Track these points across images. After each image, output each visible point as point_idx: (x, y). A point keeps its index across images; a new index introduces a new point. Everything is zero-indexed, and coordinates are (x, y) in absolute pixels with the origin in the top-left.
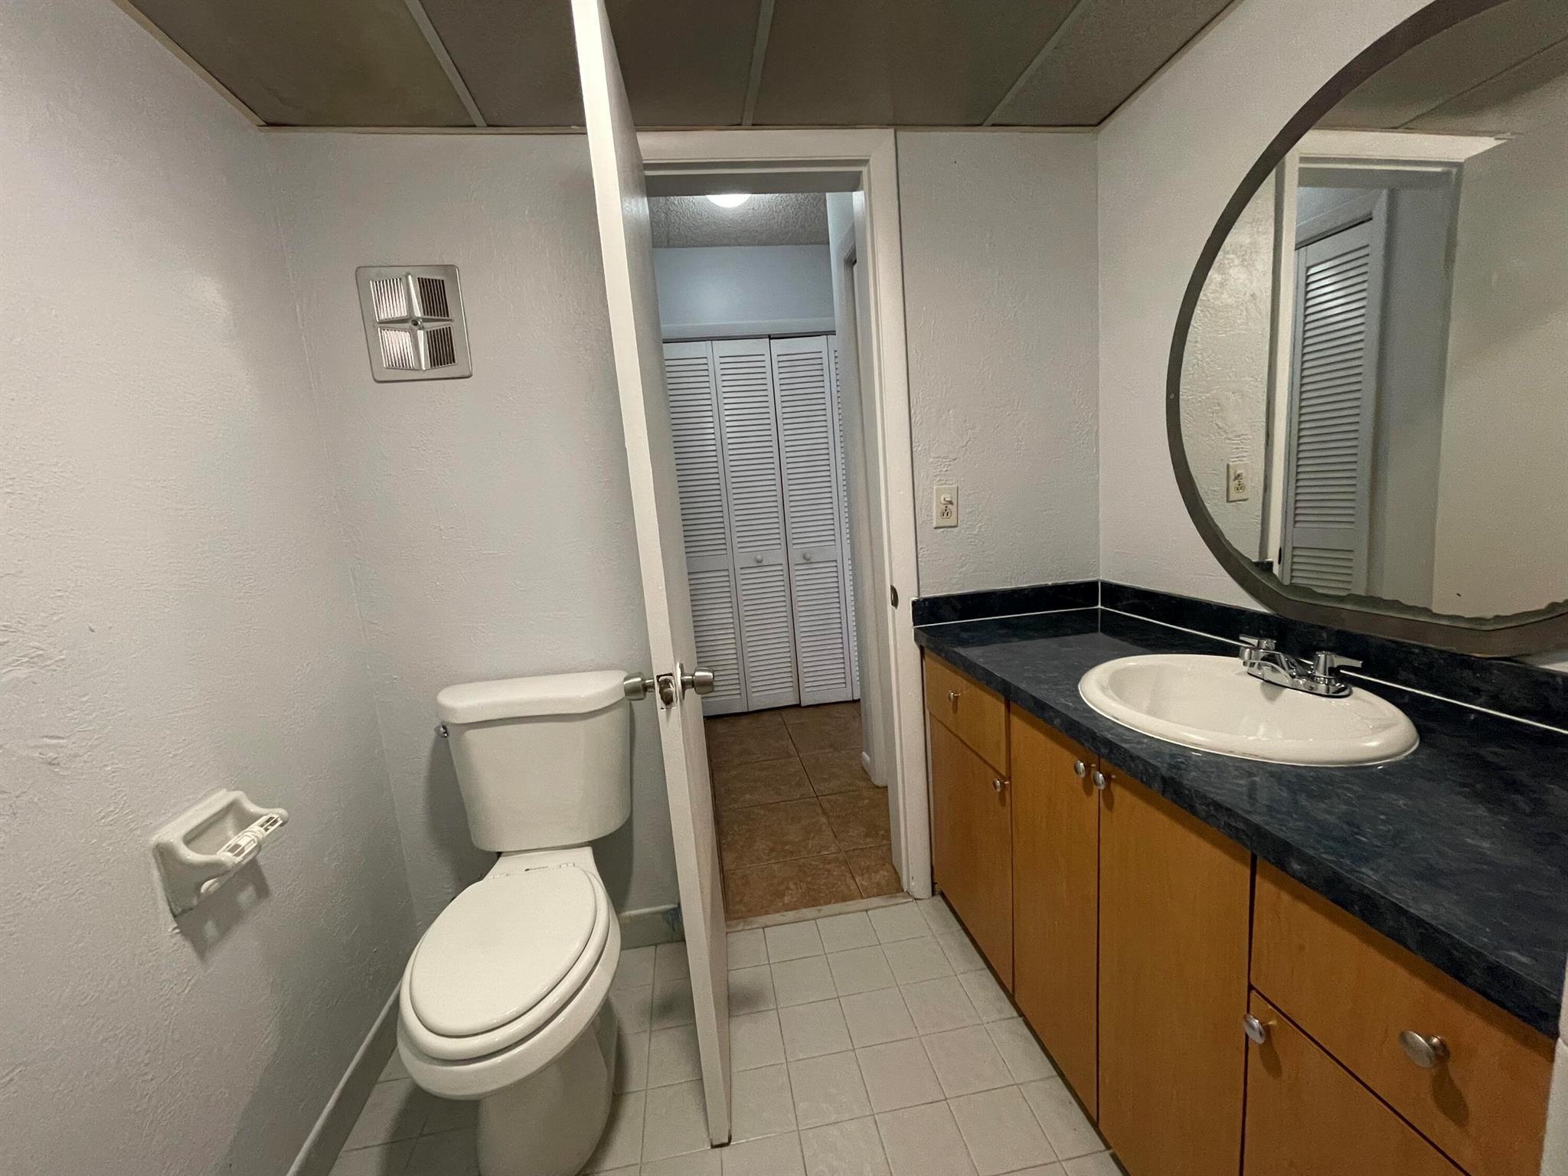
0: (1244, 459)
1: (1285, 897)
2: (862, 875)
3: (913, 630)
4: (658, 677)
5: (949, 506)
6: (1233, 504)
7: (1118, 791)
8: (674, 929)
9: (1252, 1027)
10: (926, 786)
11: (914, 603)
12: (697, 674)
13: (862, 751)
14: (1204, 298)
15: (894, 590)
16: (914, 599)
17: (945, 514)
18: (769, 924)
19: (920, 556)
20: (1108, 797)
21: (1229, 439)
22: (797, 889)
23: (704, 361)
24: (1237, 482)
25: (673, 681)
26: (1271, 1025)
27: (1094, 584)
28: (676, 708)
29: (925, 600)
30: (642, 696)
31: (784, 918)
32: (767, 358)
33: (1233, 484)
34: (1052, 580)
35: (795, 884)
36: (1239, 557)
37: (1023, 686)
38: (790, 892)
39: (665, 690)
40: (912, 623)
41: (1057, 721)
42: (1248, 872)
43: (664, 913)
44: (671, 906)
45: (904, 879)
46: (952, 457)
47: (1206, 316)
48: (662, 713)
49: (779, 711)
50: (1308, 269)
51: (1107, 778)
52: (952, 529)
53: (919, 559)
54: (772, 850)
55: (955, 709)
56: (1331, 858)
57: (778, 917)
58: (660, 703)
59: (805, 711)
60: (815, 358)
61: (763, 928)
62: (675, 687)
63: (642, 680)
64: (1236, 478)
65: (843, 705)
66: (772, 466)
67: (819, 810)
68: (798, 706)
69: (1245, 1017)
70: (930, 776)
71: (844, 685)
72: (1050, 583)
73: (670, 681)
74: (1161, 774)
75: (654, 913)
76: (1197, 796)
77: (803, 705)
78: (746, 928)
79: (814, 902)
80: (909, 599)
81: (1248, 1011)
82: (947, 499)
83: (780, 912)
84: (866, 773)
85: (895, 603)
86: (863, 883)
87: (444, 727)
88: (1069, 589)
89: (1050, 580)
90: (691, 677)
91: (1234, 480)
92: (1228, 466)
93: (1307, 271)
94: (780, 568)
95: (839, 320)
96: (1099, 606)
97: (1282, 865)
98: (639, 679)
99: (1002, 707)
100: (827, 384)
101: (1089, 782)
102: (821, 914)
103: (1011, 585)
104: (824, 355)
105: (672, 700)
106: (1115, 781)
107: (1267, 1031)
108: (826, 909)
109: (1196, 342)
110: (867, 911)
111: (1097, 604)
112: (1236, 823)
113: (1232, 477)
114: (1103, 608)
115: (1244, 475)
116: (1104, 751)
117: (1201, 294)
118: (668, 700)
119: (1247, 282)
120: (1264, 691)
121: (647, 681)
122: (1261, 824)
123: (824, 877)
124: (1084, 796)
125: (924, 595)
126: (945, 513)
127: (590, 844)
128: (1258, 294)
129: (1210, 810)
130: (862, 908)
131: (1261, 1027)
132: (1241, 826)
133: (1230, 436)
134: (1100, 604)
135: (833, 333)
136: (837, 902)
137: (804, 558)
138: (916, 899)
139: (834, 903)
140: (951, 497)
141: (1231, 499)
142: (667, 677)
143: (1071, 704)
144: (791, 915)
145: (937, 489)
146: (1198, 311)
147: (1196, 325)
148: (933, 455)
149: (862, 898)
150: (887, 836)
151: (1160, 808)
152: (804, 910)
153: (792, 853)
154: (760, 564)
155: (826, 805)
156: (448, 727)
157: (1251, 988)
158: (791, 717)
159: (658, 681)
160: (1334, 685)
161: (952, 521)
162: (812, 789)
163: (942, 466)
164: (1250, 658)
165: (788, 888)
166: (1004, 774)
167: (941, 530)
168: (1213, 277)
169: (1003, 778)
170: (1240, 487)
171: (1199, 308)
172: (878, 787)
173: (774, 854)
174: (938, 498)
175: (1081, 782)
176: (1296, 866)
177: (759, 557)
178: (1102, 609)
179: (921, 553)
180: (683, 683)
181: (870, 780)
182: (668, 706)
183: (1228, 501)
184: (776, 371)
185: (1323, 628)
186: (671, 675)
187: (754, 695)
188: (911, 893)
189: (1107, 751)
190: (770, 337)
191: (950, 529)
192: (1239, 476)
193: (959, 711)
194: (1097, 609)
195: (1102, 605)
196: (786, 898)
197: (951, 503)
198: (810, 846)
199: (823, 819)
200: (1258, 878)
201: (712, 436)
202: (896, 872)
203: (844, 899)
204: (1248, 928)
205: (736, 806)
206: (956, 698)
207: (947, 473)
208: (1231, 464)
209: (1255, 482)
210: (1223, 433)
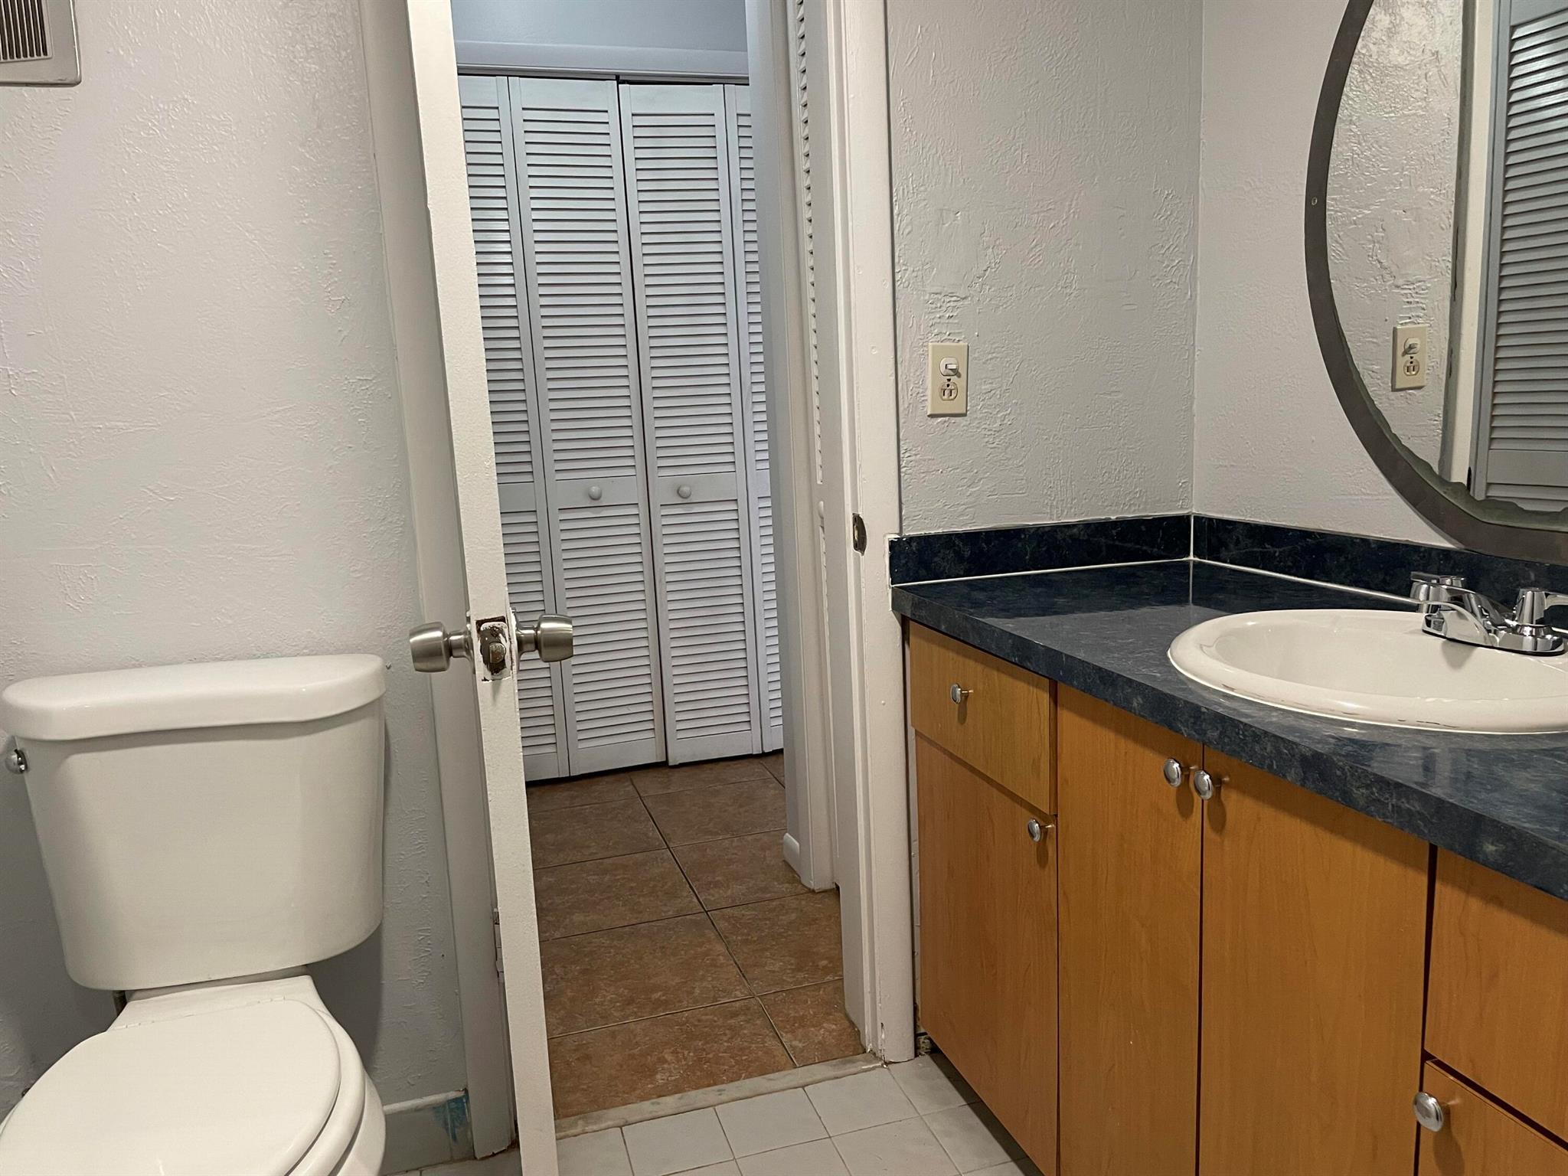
0: (1420, 320)
1: (1475, 905)
2: (793, 1032)
3: (890, 590)
4: (479, 623)
5: (954, 379)
6: (1402, 393)
7: (1232, 800)
8: (454, 1138)
9: (1426, 1113)
10: (907, 863)
11: (892, 543)
12: (545, 625)
13: (785, 830)
14: (1364, 51)
15: (858, 522)
16: (893, 537)
17: (947, 392)
18: (631, 1119)
19: (903, 464)
20: (1217, 816)
21: (1398, 287)
22: (678, 1061)
23: (493, 114)
24: (1408, 357)
25: (506, 631)
26: (1453, 1106)
27: (1183, 520)
28: (510, 680)
29: (911, 539)
30: (443, 663)
31: (655, 1108)
32: (612, 117)
33: (1403, 361)
34: (1117, 512)
35: (675, 1052)
36: (1410, 460)
37: (1081, 655)
38: (666, 1066)
39: (493, 647)
40: (888, 579)
41: (1137, 702)
42: (1424, 880)
43: (435, 1108)
44: (452, 1095)
45: (868, 1030)
46: (961, 294)
47: (1365, 81)
48: (484, 688)
49: (626, 775)
50: (1513, 28)
51: (1217, 781)
52: (958, 419)
53: (903, 470)
54: (630, 1002)
55: (962, 717)
56: (1535, 827)
57: (647, 1107)
58: (481, 669)
59: (677, 775)
60: (702, 126)
61: (621, 1127)
62: (508, 645)
63: (445, 635)
64: (1405, 353)
65: (745, 762)
66: (619, 321)
67: (712, 935)
68: (663, 765)
69: (1416, 1102)
70: (915, 845)
71: (746, 727)
72: (1113, 518)
73: (501, 631)
74: (1300, 751)
75: (417, 1110)
76: (1352, 775)
77: (671, 763)
78: (588, 1128)
79: (712, 1079)
80: (885, 536)
81: (1421, 1089)
82: (950, 367)
83: (649, 1099)
84: (792, 870)
85: (860, 544)
86: (795, 1043)
87: (20, 753)
88: (1143, 528)
89: (1113, 514)
90: (532, 632)
91: (1404, 353)
92: (1395, 330)
93: (1512, 34)
94: (634, 511)
95: (755, 58)
96: (1191, 557)
97: (1471, 852)
98: (438, 634)
99: (1045, 698)
100: (722, 174)
101: (1186, 790)
102: (724, 1097)
103: (1051, 519)
104: (718, 120)
105: (502, 664)
106: (1227, 784)
107: (1446, 1114)
108: (732, 1089)
109: (1351, 122)
110: (803, 1087)
111: (1189, 555)
112: (1408, 803)
113: (1400, 350)
114: (1197, 559)
115: (1418, 346)
116: (1213, 734)
117: (1359, 46)
118: (496, 665)
119: (1426, 31)
120: (1444, 652)
121: (453, 638)
122: (1443, 796)
123: (725, 1039)
124: (1179, 818)
125: (910, 532)
126: (947, 390)
127: (308, 969)
128: (1443, 52)
129: (1373, 793)
130: (794, 1084)
131: (1438, 1107)
132: (1417, 806)
133: (1400, 282)
134: (1192, 553)
135: (743, 81)
136: (750, 1076)
137: (679, 493)
138: (886, 1063)
139: (747, 1077)
140: (958, 364)
141: (1398, 386)
142: (496, 624)
143: (1158, 675)
144: (670, 1102)
145: (934, 347)
146: (1353, 73)
147: (1351, 95)
148: (928, 289)
149: (795, 1067)
150: (836, 964)
151: (1294, 812)
152: (693, 1093)
153: (666, 1002)
154: (596, 503)
155: (722, 925)
156: (28, 754)
157: (1426, 1056)
158: (650, 785)
159: (479, 630)
160: (1543, 637)
161: (957, 407)
162: (695, 900)
163: (944, 309)
164: (1428, 599)
165: (664, 1061)
166: (1046, 810)
167: (940, 419)
168: (1377, 18)
169: (1044, 819)
170: (1413, 367)
171: (1356, 67)
172: (813, 891)
173: (633, 1008)
174: (936, 366)
175: (1173, 797)
176: (1490, 848)
177: (595, 490)
178: (1194, 561)
179: (904, 456)
180: (521, 643)
181: (800, 882)
182: (496, 676)
183: (1394, 390)
184: (628, 144)
185: (1528, 564)
186: (503, 619)
187: (581, 745)
188: (879, 1054)
189: (1216, 734)
190: (619, 80)
191: (953, 420)
192: (1411, 347)
193: (969, 720)
194: (1187, 564)
195: (1195, 555)
196: (658, 1076)
197: (956, 372)
198: (697, 991)
199: (720, 948)
200: (1438, 886)
201: (507, 259)
202: (852, 1024)
203: (763, 1072)
204: (1423, 965)
205: (557, 935)
206: (966, 697)
207: (951, 321)
208: (1399, 327)
209: (1433, 358)
210: (1387, 277)
